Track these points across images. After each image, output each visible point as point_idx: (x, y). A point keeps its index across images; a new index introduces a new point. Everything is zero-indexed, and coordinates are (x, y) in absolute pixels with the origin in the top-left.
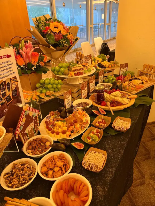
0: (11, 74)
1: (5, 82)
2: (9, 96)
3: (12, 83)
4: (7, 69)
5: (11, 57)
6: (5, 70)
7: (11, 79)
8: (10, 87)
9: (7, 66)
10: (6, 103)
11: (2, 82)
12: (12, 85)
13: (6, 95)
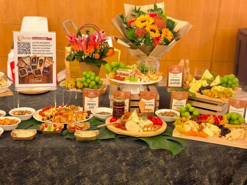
0: (47, 53)
1: (38, 58)
2: (39, 70)
3: (46, 61)
4: (44, 48)
5: (52, 40)
6: (42, 48)
7: (45, 58)
8: (42, 64)
9: (44, 46)
10: (34, 74)
11: (36, 57)
12: (45, 63)
13: (36, 68)
